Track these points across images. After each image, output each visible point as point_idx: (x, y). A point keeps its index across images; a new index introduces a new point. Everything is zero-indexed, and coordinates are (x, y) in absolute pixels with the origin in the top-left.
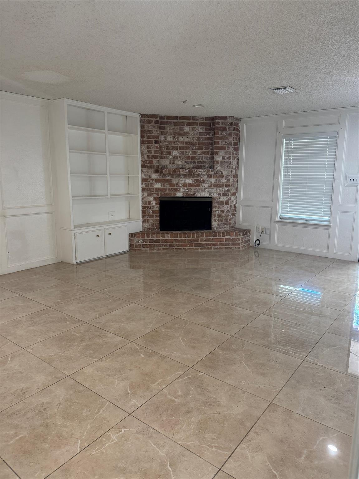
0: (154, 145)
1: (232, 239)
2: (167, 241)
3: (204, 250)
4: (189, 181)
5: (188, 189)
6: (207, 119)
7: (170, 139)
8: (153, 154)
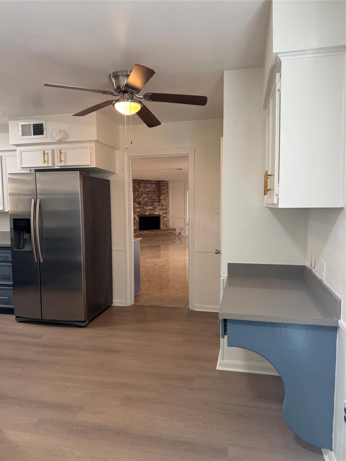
0: (137, 192)
1: (171, 233)
2: (145, 234)
3: (160, 238)
4: (151, 208)
5: (151, 211)
6: (156, 181)
7: (142, 189)
8: (136, 196)
